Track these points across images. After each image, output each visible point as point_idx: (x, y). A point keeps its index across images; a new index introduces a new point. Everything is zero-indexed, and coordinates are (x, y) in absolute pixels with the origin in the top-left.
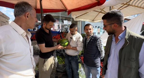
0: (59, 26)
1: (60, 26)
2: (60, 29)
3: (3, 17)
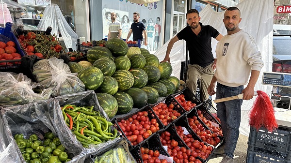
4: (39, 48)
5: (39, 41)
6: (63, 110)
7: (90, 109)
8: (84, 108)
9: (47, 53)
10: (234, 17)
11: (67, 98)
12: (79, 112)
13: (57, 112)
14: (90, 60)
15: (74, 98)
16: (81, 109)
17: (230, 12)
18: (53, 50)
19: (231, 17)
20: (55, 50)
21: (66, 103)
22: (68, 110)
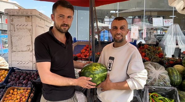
0: (141, 32)
1: (144, 32)
2: (142, 38)
3: (41, 18)
4: (148, 54)
5: (149, 50)
6: (151, 95)
7: (171, 100)
8: (166, 99)
9: (152, 57)
10: (122, 28)
11: (154, 88)
12: (162, 100)
13: (146, 95)
14: (184, 65)
15: (160, 89)
16: (164, 99)
17: (118, 21)
18: (157, 56)
19: (119, 28)
20: (158, 56)
21: (154, 92)
22: (154, 96)
